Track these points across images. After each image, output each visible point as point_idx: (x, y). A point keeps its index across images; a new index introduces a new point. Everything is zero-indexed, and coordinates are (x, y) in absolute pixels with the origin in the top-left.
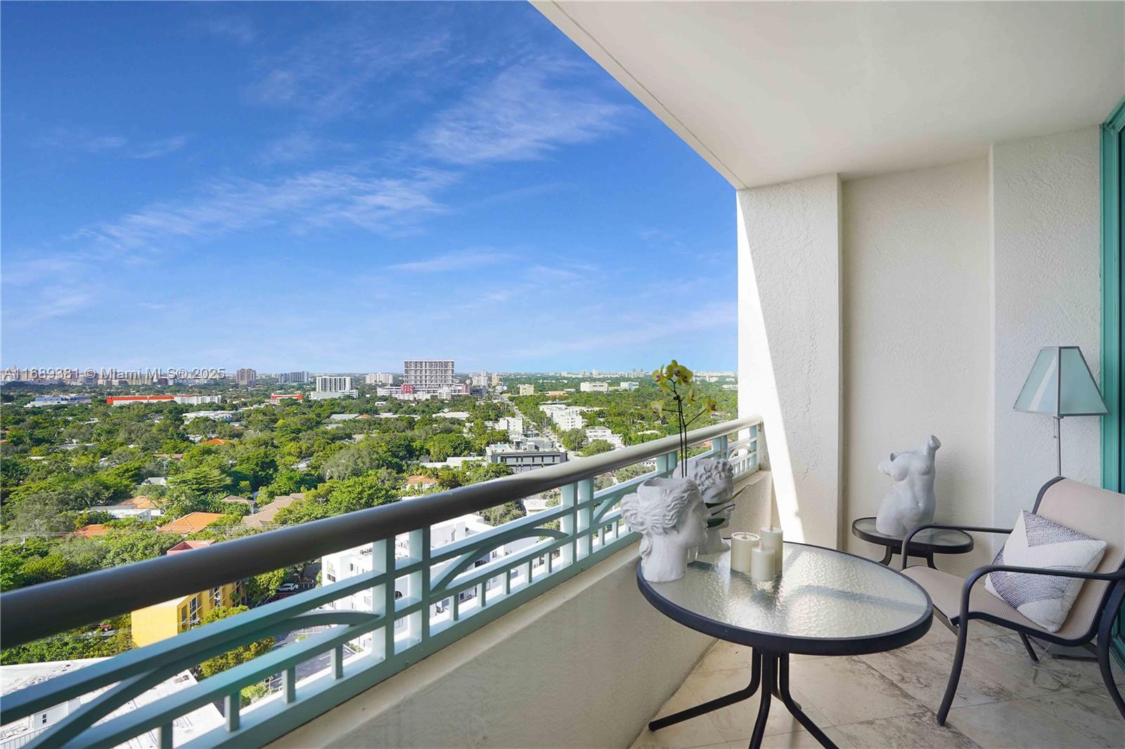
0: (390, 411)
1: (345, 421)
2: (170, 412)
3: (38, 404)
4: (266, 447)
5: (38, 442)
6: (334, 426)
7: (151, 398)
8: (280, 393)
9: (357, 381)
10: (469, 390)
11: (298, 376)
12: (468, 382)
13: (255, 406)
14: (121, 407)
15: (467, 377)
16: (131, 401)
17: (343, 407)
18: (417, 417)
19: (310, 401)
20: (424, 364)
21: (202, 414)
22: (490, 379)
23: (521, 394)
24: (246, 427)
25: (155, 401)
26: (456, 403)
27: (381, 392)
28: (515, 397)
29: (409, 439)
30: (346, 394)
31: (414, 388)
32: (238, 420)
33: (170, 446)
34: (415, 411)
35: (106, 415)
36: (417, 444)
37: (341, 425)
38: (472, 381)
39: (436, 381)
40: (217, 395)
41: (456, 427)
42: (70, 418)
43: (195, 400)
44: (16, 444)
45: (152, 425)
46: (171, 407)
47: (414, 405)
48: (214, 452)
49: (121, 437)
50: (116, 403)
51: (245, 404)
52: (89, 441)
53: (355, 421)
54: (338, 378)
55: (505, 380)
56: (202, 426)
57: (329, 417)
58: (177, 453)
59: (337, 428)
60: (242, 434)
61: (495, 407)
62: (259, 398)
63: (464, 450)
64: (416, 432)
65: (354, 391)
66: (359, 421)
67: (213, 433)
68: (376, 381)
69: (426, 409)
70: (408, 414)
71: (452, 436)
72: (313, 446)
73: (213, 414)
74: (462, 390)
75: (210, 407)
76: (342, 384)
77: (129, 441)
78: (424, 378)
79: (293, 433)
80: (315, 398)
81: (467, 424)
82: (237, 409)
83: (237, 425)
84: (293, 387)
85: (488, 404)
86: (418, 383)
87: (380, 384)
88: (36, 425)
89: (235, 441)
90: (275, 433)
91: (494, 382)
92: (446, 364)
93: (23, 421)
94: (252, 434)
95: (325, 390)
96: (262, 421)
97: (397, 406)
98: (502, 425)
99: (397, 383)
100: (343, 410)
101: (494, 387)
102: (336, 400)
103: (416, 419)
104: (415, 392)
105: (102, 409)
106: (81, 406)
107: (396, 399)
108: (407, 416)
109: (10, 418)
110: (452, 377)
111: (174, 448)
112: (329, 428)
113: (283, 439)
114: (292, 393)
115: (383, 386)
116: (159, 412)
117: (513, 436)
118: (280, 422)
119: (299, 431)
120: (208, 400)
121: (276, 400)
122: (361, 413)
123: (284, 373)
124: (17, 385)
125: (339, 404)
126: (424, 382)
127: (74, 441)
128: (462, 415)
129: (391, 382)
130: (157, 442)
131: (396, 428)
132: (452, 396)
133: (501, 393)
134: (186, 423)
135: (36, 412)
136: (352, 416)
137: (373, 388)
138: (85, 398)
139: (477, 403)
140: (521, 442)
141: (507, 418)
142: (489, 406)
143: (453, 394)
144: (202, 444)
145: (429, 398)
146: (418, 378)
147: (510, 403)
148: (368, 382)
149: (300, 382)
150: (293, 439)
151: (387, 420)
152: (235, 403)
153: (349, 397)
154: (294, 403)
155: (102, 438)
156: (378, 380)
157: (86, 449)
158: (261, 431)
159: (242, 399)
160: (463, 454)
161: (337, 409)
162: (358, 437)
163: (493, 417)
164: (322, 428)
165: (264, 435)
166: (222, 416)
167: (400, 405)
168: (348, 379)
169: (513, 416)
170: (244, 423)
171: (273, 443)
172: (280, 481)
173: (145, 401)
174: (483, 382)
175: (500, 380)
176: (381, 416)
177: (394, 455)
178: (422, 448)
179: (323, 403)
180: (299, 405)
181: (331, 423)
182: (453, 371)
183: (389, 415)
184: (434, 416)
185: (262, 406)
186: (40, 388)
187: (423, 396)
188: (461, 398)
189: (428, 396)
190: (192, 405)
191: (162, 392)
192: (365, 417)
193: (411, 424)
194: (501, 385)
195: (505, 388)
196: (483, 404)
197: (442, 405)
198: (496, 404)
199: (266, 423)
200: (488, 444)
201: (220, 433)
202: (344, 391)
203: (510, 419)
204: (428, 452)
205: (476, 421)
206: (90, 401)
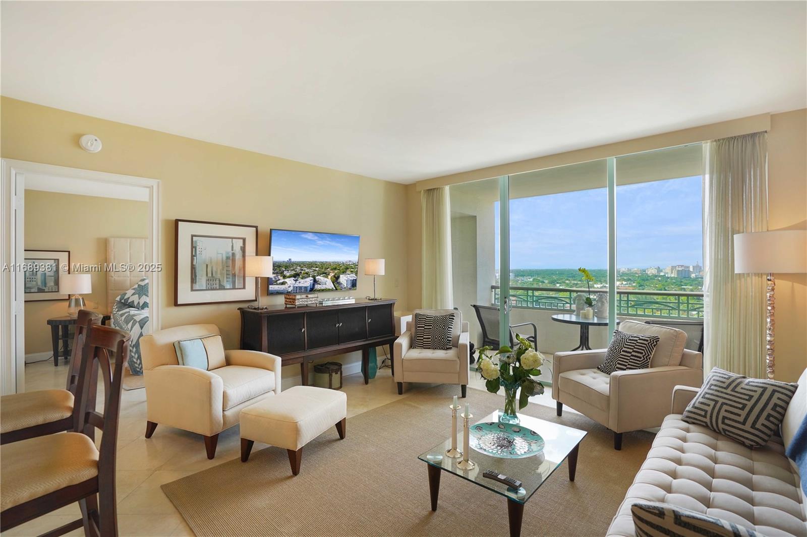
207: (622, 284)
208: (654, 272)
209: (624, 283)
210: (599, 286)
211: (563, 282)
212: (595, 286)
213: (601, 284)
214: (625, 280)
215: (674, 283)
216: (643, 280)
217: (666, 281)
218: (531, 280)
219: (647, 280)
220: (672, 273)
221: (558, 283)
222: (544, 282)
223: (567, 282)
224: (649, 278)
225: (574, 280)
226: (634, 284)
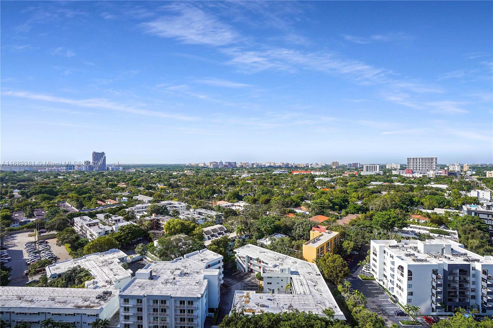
0: (399, 182)
1: (377, 185)
2: (310, 177)
3: (275, 173)
4: (344, 193)
5: (276, 184)
6: (372, 187)
7: (304, 172)
8: (348, 172)
9: (382, 167)
10: (447, 173)
11: (355, 165)
12: (446, 168)
13: (339, 176)
14: (296, 175)
15: (446, 166)
16: (299, 173)
17: (376, 179)
18: (415, 186)
19: (361, 175)
20: (418, 159)
21: (320, 178)
22: (462, 167)
23: (487, 176)
24: (336, 184)
25: (305, 173)
26: (438, 179)
27: (394, 173)
28: (482, 178)
29: (411, 196)
30: (377, 173)
31: (413, 171)
32: (333, 182)
33: (311, 189)
34: (414, 182)
35: (292, 177)
36: (416, 199)
37: (375, 187)
38: (448, 168)
39: (426, 168)
40: (325, 171)
41: (439, 192)
42: (283, 178)
43: (318, 173)
44: (271, 185)
45: (305, 182)
46: (310, 176)
47: (413, 179)
48: (325, 193)
49: (296, 185)
50: (295, 173)
51: (335, 176)
52: (288, 186)
53: (382, 185)
54: (373, 166)
55: (473, 168)
56: (321, 183)
57: (370, 183)
58: (313, 192)
59: (374, 188)
60: (335, 187)
61: (467, 183)
62: (340, 173)
63: (446, 205)
64: (415, 193)
65: (381, 171)
66: (384, 185)
67: (325, 186)
68: (391, 167)
69: (420, 182)
70: (409, 184)
71: (437, 197)
72: (363, 194)
73: (324, 179)
74: (442, 173)
75: (323, 176)
76: (375, 168)
77: (299, 187)
78: (418, 166)
79: (355, 188)
80: (363, 174)
81: (447, 191)
82: (332, 178)
83: (333, 183)
84: (353, 169)
85: (461, 181)
86: (415, 168)
87: (393, 168)
88: (275, 179)
89: (332, 190)
90: (347, 188)
91: (465, 169)
92: (432, 159)
93: (272, 178)
94: (338, 188)
95: (367, 171)
96: (342, 183)
97: (403, 180)
98: (473, 194)
99: (403, 168)
100: (376, 180)
101: (465, 172)
102: (373, 175)
103: (414, 187)
104: (413, 173)
105: (291, 175)
106: (285, 174)
107: (402, 176)
108: (409, 185)
109: (269, 177)
110: (436, 166)
111: (312, 190)
112: (370, 187)
113: (351, 191)
114: (353, 172)
115: (395, 169)
116: (307, 177)
117: (482, 201)
118: (349, 184)
119: (358, 188)
120: (322, 173)
121: (347, 174)
122: (385, 182)
123: (349, 163)
124: (270, 166)
125: (374, 177)
126: (418, 168)
127: (284, 185)
128: (444, 187)
129: (399, 168)
130: (307, 188)
131: (403, 190)
132: (436, 176)
133: (471, 176)
134: (315, 181)
135: (275, 175)
136: (380, 183)
137: (390, 170)
138: (286, 171)
139: (454, 181)
140: (492, 206)
141: (477, 190)
142: (462, 183)
143: (436, 174)
144: (321, 190)
145: (421, 176)
146: (415, 166)
147: (478, 182)
148: (387, 167)
149: (357, 167)
150: (355, 191)
151: (399, 186)
152: (331, 175)
153: (379, 174)
154: (354, 176)
155: (291, 185)
156: (392, 167)
157: (287, 188)
158: (341, 186)
159: (334, 174)
160: (445, 208)
161: (373, 180)
162: (384, 193)
163: (465, 188)
164: (366, 187)
165: (343, 188)
166: (327, 180)
167: (405, 179)
168: (378, 166)
169: (482, 189)
170: (335, 183)
171: (347, 192)
172: (350, 208)
173: (302, 173)
174: (457, 169)
175: (470, 168)
176: (395, 184)
177: (403, 203)
178: (419, 201)
179: (367, 176)
180: (356, 176)
181: (371, 185)
182: (436, 163)
183: (399, 184)
184: (425, 185)
185: (342, 177)
186: (276, 168)
187: (418, 175)
188: (442, 177)
189: (421, 175)
190: (317, 175)
191: (307, 170)
192: (387, 184)
193: (412, 189)
194: (470, 170)
195: (474, 173)
196: (457, 181)
197: (429, 180)
198: (467, 181)
199: (344, 184)
200: (464, 204)
201: (327, 186)
202: (376, 171)
203: (479, 191)
204: (422, 204)
205: (454, 190)
206: (287, 172)
207: (188, 172)
208: (203, 165)
209: (189, 171)
210: (175, 173)
211: (155, 172)
212: (174, 173)
213: (177, 172)
214: (188, 170)
215: (212, 171)
216: (198, 169)
217: (209, 170)
218: (134, 171)
219: (200, 169)
220: (210, 166)
221: (152, 172)
222: (143, 172)
223: (157, 171)
224: (200, 168)
225: (161, 170)
226: (194, 172)
